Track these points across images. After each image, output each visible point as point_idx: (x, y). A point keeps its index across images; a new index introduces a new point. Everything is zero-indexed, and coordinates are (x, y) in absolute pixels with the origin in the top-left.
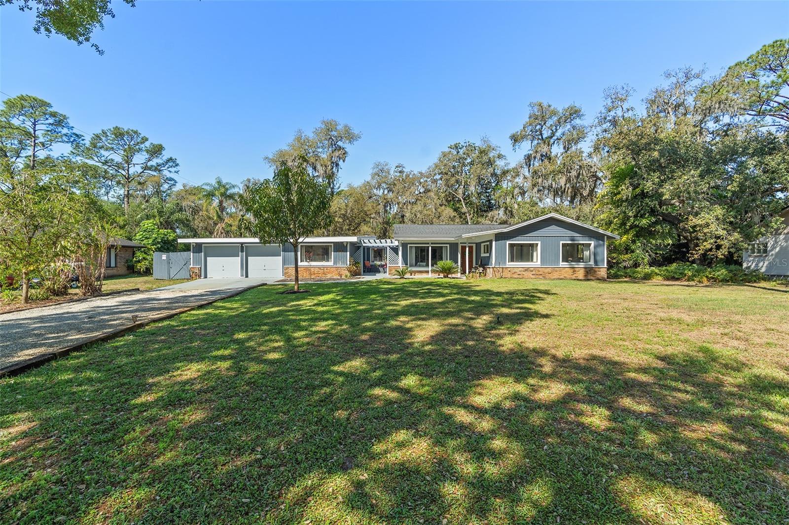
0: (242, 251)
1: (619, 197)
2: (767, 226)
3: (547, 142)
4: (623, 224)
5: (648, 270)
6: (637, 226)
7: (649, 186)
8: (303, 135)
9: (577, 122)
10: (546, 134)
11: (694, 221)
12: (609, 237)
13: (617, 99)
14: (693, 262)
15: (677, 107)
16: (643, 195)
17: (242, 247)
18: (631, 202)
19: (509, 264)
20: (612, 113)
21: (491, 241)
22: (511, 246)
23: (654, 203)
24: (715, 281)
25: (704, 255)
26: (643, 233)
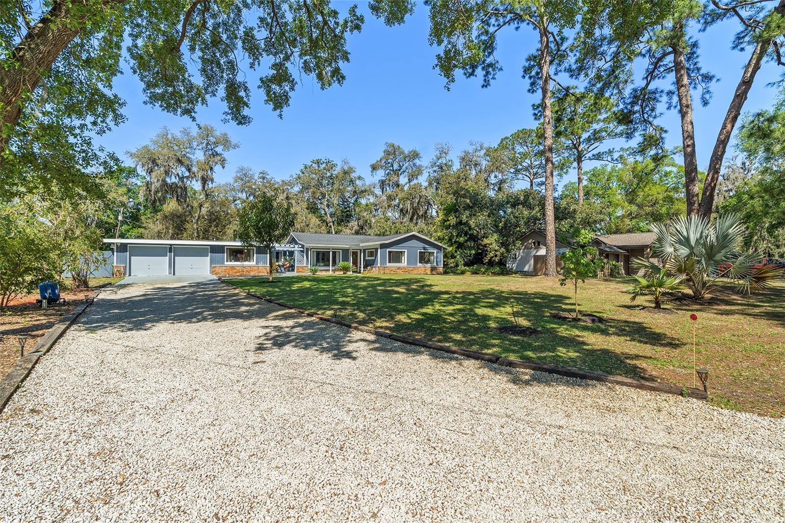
0: (170, 252)
1: (448, 223)
2: (515, 245)
3: (397, 173)
4: (450, 240)
5: (463, 268)
6: (458, 242)
7: (464, 218)
8: (169, 132)
9: (417, 161)
10: (396, 166)
11: (486, 241)
12: (444, 248)
13: (443, 152)
14: (485, 264)
15: (476, 165)
16: (461, 223)
17: (170, 249)
18: (455, 227)
19: (388, 265)
20: (440, 161)
21: (377, 249)
22: (390, 252)
23: (466, 229)
24: (494, 274)
25: (490, 260)
26: (460, 246)
